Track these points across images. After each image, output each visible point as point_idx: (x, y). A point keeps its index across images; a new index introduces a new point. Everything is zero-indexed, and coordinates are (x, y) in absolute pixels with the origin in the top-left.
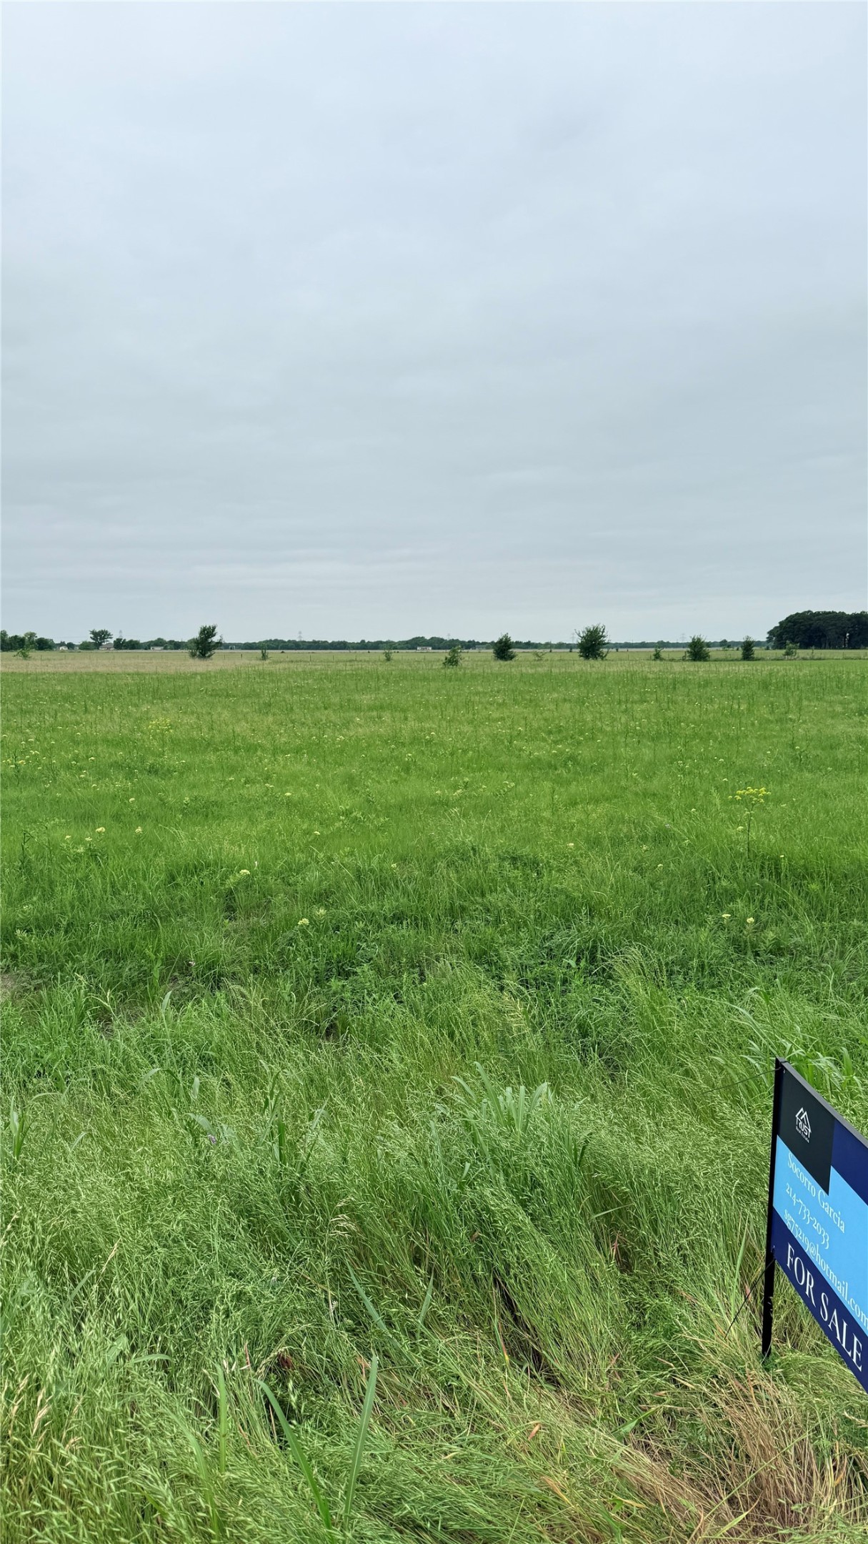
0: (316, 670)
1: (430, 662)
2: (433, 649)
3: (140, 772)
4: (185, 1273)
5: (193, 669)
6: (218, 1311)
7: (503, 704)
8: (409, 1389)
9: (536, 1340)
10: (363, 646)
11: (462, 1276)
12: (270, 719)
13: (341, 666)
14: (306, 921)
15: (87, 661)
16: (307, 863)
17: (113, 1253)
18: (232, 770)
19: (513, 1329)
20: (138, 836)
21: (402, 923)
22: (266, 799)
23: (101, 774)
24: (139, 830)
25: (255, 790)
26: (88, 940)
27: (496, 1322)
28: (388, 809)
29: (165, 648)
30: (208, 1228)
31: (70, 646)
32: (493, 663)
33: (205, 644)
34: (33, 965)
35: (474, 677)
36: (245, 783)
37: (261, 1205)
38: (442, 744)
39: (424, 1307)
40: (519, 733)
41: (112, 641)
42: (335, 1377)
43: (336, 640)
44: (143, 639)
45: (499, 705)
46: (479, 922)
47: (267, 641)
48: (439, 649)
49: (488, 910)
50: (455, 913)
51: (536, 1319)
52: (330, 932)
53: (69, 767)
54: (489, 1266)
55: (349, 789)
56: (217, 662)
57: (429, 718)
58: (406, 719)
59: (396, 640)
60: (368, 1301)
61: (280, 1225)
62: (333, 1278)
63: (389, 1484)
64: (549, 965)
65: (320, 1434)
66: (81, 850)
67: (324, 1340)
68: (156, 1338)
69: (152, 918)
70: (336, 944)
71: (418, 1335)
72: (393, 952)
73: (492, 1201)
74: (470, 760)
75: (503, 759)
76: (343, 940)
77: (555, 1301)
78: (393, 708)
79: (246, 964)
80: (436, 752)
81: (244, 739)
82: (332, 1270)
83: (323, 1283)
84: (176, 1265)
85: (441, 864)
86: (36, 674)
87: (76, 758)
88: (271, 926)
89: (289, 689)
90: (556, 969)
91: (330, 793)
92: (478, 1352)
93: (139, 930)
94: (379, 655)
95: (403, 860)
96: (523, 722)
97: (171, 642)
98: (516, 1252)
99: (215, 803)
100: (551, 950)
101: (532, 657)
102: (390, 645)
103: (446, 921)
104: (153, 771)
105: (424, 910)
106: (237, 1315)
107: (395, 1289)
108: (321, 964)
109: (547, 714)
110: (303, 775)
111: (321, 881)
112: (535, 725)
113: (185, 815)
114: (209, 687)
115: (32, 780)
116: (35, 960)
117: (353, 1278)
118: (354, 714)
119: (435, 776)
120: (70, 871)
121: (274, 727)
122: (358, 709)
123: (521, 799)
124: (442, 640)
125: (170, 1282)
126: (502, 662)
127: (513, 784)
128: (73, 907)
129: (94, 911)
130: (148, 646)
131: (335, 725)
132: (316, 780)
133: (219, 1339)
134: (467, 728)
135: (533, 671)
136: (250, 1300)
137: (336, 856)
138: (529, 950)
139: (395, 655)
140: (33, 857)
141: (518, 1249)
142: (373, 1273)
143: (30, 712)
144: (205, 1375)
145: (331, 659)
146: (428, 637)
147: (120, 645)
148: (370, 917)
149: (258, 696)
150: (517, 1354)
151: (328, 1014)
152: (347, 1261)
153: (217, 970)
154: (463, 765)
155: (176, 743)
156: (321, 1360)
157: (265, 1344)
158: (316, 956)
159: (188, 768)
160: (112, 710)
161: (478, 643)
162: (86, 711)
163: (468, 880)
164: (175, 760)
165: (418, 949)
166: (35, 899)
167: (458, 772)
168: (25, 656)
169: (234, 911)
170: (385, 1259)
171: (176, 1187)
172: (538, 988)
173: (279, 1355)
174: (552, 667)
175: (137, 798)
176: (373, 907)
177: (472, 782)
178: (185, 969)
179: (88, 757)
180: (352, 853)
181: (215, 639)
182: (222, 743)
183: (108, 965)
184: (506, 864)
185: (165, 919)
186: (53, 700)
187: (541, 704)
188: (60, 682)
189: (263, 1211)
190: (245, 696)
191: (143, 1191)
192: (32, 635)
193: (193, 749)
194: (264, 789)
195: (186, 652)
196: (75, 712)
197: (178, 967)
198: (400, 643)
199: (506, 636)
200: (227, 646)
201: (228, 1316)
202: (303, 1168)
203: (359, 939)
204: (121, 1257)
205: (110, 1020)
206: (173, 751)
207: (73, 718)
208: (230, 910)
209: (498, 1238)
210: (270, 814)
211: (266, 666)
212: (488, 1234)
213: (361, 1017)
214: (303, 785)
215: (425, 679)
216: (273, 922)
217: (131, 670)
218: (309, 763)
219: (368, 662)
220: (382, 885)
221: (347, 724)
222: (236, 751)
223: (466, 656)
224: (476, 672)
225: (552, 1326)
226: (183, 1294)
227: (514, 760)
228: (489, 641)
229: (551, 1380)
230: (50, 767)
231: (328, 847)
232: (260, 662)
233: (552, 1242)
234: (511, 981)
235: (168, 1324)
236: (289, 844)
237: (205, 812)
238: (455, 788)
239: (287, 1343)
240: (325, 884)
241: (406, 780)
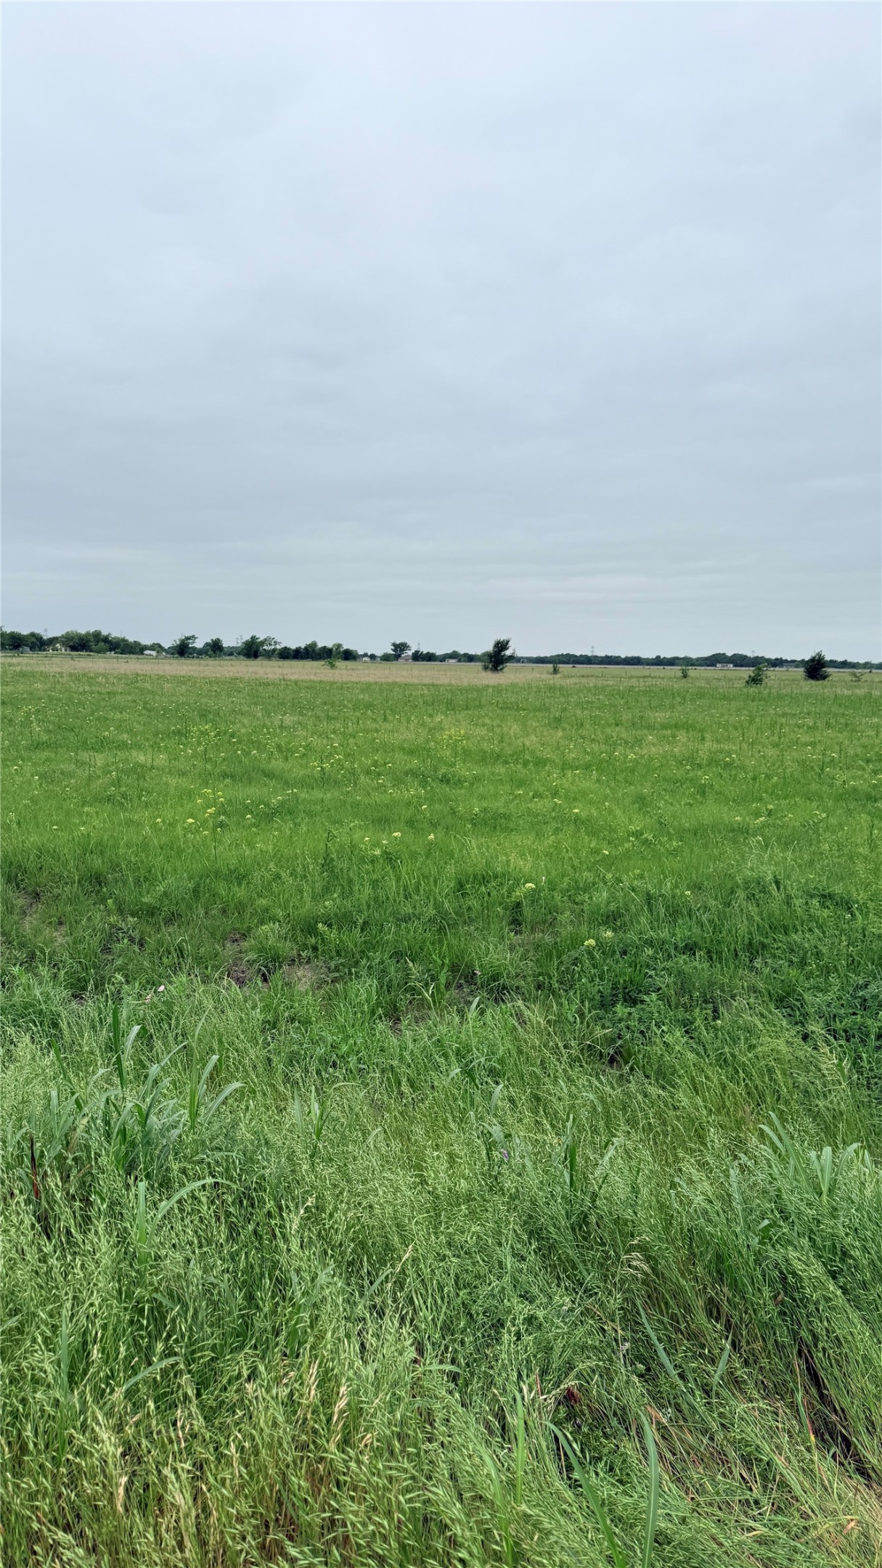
0: (608, 686)
1: (730, 680)
2: (735, 666)
3: (433, 780)
4: (475, 1287)
5: (485, 682)
6: (509, 1332)
7: (813, 728)
8: (702, 1450)
9: (845, 1424)
10: (658, 662)
11: (764, 1339)
12: (560, 734)
13: (634, 682)
14: (592, 942)
15: (387, 672)
16: (594, 884)
17: (407, 1255)
18: (521, 783)
19: (819, 1407)
20: (431, 843)
21: (694, 954)
22: (553, 814)
23: (398, 781)
24: (432, 836)
25: (539, 805)
26: (382, 939)
27: (799, 1396)
28: (681, 834)
29: (459, 661)
30: (500, 1244)
31: (373, 657)
32: (803, 683)
33: (497, 658)
34: (332, 958)
35: (780, 697)
36: (534, 797)
37: (552, 1229)
38: (743, 768)
39: (721, 1365)
40: (833, 760)
41: (410, 653)
42: (623, 1420)
43: (630, 655)
44: (439, 652)
45: (809, 728)
46: (781, 962)
47: (558, 656)
48: (742, 666)
49: (792, 950)
50: (754, 949)
51: (845, 1402)
52: (618, 956)
53: (368, 772)
54: (795, 1335)
55: (640, 809)
56: (509, 675)
57: (729, 739)
58: (703, 739)
59: (694, 656)
60: (660, 1347)
61: (570, 1252)
62: (624, 1317)
63: (687, 1550)
64: (862, 1016)
65: (611, 1480)
66: (378, 852)
67: (612, 1380)
68: (447, 1348)
69: (442, 925)
70: (622, 969)
71: (713, 1394)
72: (684, 986)
73: (799, 1266)
74: (775, 786)
75: (814, 787)
76: (630, 966)
77: (870, 1386)
78: (688, 727)
79: (530, 979)
80: (736, 775)
81: (532, 753)
82: (622, 1308)
83: (613, 1321)
84: (468, 1278)
85: (741, 894)
86: (342, 683)
87: (375, 764)
88: (556, 943)
89: (579, 704)
90: (869, 1022)
91: (618, 812)
92: (780, 1426)
93: (428, 935)
94: (676, 671)
95: (697, 887)
96: (837, 748)
97: (465, 655)
98: (826, 1324)
99: (504, 816)
100: (865, 1000)
101: (849, 678)
102: (688, 662)
103: (744, 957)
104: (445, 780)
105: (719, 943)
106: (528, 1339)
107: (688, 1340)
108: (606, 988)
109: (863, 740)
110: (592, 792)
111: (608, 903)
112: (851, 752)
113: (474, 825)
114: (500, 699)
115: (335, 782)
116: (334, 954)
117: (644, 1320)
118: (646, 732)
119: (734, 801)
120: (368, 873)
121: (563, 742)
122: (650, 727)
123: (834, 832)
124: (746, 657)
125: (461, 1294)
126: (813, 682)
127: (824, 815)
128: (369, 907)
129: (388, 912)
130: (443, 658)
131: (626, 743)
132: (606, 798)
133: (510, 1360)
134: (771, 752)
135: (850, 692)
136: (541, 1325)
137: (625, 878)
138: (839, 998)
139: (693, 672)
140: (334, 856)
141: (828, 1321)
142: (666, 1320)
143: (336, 718)
144: (495, 1395)
145: (624, 674)
146: (729, 654)
147: (417, 657)
148: (659, 945)
149: (548, 709)
150: (822, 1435)
151: (613, 1041)
152: (638, 1302)
153: (501, 982)
154: (766, 792)
155: (467, 753)
156: (609, 1401)
157: (556, 1374)
158: (601, 979)
159: (477, 779)
160: (408, 720)
161: (786, 661)
162: (385, 719)
163: (771, 915)
164: (464, 770)
165: (711, 984)
166: (335, 895)
167: (761, 799)
168: (332, 666)
169: (520, 924)
170: (679, 1307)
171: (469, 1198)
172: (848, 1040)
173: (568, 1389)
174: (872, 689)
175: (429, 806)
176: (664, 934)
177: (776, 810)
178: (470, 978)
179: (385, 764)
180: (641, 877)
181: (508, 653)
182: (512, 756)
183: (399, 965)
184: (815, 902)
185: (454, 925)
186: (355, 708)
187: (859, 729)
188: (362, 691)
189: (555, 1237)
190: (535, 710)
191: (437, 1197)
192: (339, 646)
193: (484, 760)
194: (552, 805)
195: (479, 665)
196: (375, 720)
197: (463, 976)
198: (698, 659)
199: (819, 654)
200: (519, 660)
201: (519, 1339)
202: (594, 1196)
203: (648, 966)
204: (415, 1260)
205: (399, 1020)
206: (464, 761)
207: (374, 725)
208: (516, 923)
209: (806, 1307)
210: (557, 831)
211: (557, 680)
212: (794, 1300)
213: (648, 1048)
214: (591, 802)
215: (724, 698)
216: (558, 940)
217: (426, 681)
218: (598, 781)
219: (663, 678)
220: (674, 913)
221: (639, 742)
222: (525, 764)
223: (772, 674)
224: (784, 691)
225: (864, 1412)
226: (474, 1309)
227: (825, 788)
228: (799, 659)
229: (862, 1471)
230: (353, 773)
231: (617, 868)
232: (551, 677)
233: (865, 1320)
234: (816, 1028)
235: (458, 1336)
236: (576, 862)
237: (493, 823)
238: (757, 814)
239: (577, 1377)
240: (613, 907)
241: (701, 803)
